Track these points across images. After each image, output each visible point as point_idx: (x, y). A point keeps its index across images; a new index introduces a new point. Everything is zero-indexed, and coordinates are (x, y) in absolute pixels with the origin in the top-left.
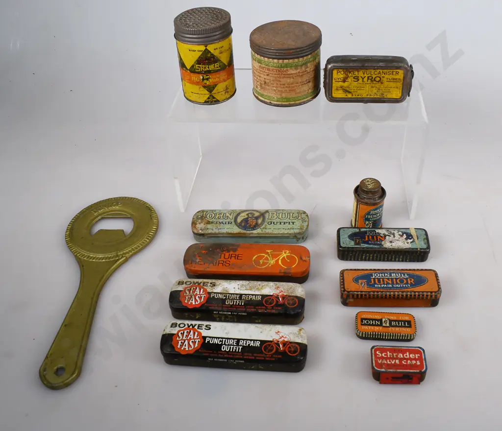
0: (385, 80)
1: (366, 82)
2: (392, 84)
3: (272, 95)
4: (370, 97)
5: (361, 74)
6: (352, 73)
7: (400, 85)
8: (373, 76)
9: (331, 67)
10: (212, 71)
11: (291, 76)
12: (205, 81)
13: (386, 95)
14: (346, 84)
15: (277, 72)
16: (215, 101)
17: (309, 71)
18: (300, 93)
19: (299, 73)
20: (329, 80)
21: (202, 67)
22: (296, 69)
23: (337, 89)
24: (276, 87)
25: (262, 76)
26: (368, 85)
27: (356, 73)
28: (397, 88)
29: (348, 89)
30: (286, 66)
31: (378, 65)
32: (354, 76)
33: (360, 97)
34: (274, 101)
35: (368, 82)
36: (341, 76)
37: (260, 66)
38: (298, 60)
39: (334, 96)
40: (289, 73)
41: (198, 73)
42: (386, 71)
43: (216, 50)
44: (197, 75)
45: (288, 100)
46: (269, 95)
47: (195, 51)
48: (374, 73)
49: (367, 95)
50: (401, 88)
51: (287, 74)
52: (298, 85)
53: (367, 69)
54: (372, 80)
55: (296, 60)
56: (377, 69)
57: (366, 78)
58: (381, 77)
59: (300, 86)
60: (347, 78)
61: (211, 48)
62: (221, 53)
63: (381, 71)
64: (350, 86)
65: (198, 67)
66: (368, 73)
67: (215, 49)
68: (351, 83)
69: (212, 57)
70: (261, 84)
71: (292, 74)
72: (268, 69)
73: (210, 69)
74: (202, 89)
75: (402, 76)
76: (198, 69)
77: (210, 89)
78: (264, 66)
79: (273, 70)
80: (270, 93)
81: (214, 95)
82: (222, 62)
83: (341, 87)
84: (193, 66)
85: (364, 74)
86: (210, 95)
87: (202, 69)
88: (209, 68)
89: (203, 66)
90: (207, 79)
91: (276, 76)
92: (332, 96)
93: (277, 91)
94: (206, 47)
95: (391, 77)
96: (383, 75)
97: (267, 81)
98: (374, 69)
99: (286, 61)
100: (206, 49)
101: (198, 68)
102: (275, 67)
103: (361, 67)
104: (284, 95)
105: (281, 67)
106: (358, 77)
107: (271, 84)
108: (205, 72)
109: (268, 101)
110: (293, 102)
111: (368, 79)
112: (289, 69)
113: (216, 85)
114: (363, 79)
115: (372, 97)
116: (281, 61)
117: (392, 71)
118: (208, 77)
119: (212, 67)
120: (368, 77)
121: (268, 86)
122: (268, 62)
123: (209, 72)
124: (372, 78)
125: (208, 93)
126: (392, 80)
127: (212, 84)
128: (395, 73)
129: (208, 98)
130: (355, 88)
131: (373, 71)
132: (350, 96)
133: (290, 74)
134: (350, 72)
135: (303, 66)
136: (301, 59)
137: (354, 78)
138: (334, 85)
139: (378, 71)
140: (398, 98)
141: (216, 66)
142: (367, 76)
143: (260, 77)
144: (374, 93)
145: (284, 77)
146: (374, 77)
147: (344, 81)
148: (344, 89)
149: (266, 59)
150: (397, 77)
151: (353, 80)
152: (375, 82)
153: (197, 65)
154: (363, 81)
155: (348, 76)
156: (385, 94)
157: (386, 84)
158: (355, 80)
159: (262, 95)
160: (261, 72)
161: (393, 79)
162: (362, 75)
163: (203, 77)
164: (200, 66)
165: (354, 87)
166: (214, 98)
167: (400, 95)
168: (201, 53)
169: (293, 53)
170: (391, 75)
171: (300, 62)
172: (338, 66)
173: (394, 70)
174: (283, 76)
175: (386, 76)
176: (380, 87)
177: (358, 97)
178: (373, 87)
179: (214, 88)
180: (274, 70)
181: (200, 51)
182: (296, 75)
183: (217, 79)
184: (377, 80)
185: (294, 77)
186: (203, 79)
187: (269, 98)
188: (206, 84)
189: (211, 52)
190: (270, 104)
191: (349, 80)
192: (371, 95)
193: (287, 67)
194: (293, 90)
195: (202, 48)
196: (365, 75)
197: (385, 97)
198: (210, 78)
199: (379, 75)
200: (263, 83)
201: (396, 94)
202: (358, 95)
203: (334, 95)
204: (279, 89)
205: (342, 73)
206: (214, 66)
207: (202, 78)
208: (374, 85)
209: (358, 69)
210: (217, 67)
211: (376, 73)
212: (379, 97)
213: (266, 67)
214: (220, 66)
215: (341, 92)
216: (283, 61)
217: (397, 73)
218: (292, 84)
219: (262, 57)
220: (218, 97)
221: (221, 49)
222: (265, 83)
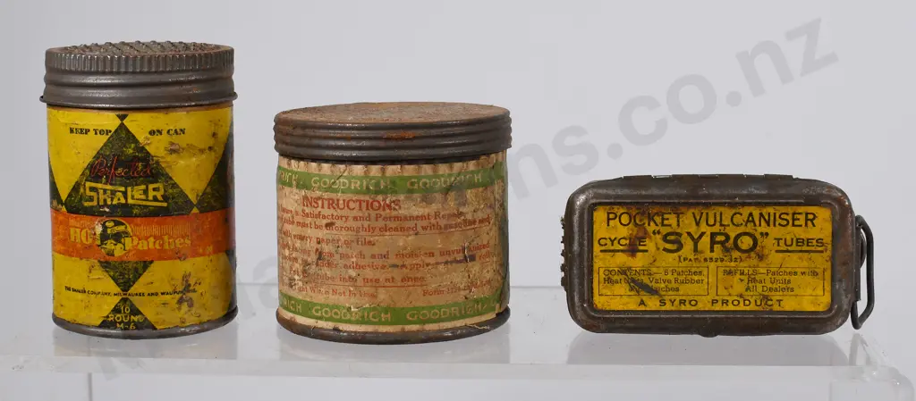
0: (769, 243)
1: (708, 254)
2: (794, 261)
3: (344, 301)
4: (725, 308)
5: (687, 223)
6: (658, 219)
7: (822, 261)
8: (728, 230)
9: (586, 200)
10: (135, 211)
11: (411, 224)
12: (110, 245)
13: (779, 301)
14: (639, 262)
15: (360, 209)
16: (138, 326)
17: (469, 217)
18: (438, 292)
19: (437, 215)
20: (581, 245)
21: (105, 193)
22: (426, 200)
23: (609, 280)
24: (358, 267)
25: (309, 232)
26: (712, 265)
27: (672, 220)
28: (815, 274)
29: (646, 280)
30: (393, 186)
31: (745, 192)
32: (665, 230)
33: (688, 307)
34: (349, 322)
35: (714, 255)
36: (622, 231)
37: (305, 198)
38: (435, 171)
39: (599, 306)
40: (402, 212)
41: (90, 212)
42: (771, 210)
43: (157, 138)
44: (86, 220)
45: (398, 315)
46: (333, 299)
47: (87, 131)
48: (732, 221)
49: (714, 302)
50: (828, 274)
51: (397, 218)
52: (431, 260)
53: (707, 205)
54: (727, 244)
55: (427, 169)
56: (744, 204)
57: (706, 240)
58: (758, 236)
59: (441, 267)
60: (641, 239)
61: (139, 124)
62: (173, 151)
63: (756, 213)
64: (654, 270)
65: (92, 189)
66: (711, 221)
67: (152, 133)
68: (655, 258)
69: (139, 159)
70: (306, 263)
71: (412, 218)
72: (332, 203)
73: (130, 201)
74: (99, 273)
75: (828, 228)
76: (91, 199)
77: (126, 275)
78: (318, 193)
79: (347, 203)
80: (334, 292)
81: (136, 300)
82: (175, 185)
83: (624, 273)
84: (76, 188)
85: (698, 224)
86: (124, 300)
87: (102, 197)
88: (125, 194)
89: (109, 187)
90: (118, 237)
91: (359, 224)
92: (591, 303)
93: (360, 282)
94: (122, 118)
95: (790, 233)
96: (763, 228)
97: (326, 248)
98: (732, 205)
99: (393, 170)
100: (122, 126)
101: (93, 194)
102: (357, 192)
103: (687, 197)
104: (382, 295)
105: (377, 192)
106: (679, 235)
107: (343, 256)
108: (113, 207)
109: (329, 325)
110: (415, 327)
111: (713, 242)
112: (402, 197)
113: (146, 265)
114: (696, 242)
115: (731, 307)
116: (375, 170)
117: (790, 210)
118: (121, 228)
119: (136, 195)
120: (713, 235)
121: (329, 265)
122: (330, 177)
123: (125, 211)
124: (728, 237)
125: (118, 290)
126: (794, 247)
127: (132, 258)
128: (802, 218)
129: (116, 310)
130: (670, 277)
131: (727, 213)
132: (653, 304)
133: (406, 218)
134: (651, 219)
135: (452, 195)
136: (443, 169)
137: (665, 239)
138: (597, 264)
139: (746, 211)
140: (821, 309)
141: (151, 194)
142: (709, 230)
143: (302, 238)
144: (734, 295)
145: (385, 229)
146: (732, 235)
147: (632, 250)
148: (633, 281)
149: (326, 167)
150: (813, 233)
151: (663, 245)
152: (736, 254)
153: (88, 184)
154: (696, 250)
155: (646, 232)
156: (776, 296)
157: (775, 259)
158: (669, 246)
159: (307, 309)
160: (308, 220)
161: (800, 241)
162: (693, 229)
163: (105, 228)
164: (99, 186)
165: (666, 273)
166: (135, 312)
167: (827, 299)
168: (105, 138)
169: (416, 142)
170: (790, 227)
171: (438, 177)
172: (607, 196)
173: (802, 209)
174: (381, 223)
175: (775, 232)
176: (756, 273)
177: (683, 308)
178: (730, 273)
179: (138, 275)
180: (352, 205)
181: (102, 132)
182: (425, 223)
183: (152, 240)
184: (744, 247)
185: (419, 229)
186: (104, 237)
187: (332, 312)
188: (111, 254)
189: (135, 141)
190: (335, 337)
191: (650, 245)
192: (725, 302)
193: (394, 192)
194: (416, 279)
195: (110, 121)
196: (704, 228)
197: (776, 308)
198: (126, 234)
199: (749, 228)
200: (313, 258)
201: (812, 296)
202: (682, 302)
203: (600, 302)
204: (369, 273)
205: (625, 219)
206: (146, 192)
207: (99, 229)
208: (733, 264)
209: (677, 207)
210: (155, 199)
211: (738, 219)
212: (752, 307)
213: (326, 195)
214: (165, 198)
215: (622, 288)
216: (383, 171)
217: (810, 220)
218: (411, 255)
219: (314, 165)
220: (150, 311)
221: (175, 139)
222: (319, 258)
